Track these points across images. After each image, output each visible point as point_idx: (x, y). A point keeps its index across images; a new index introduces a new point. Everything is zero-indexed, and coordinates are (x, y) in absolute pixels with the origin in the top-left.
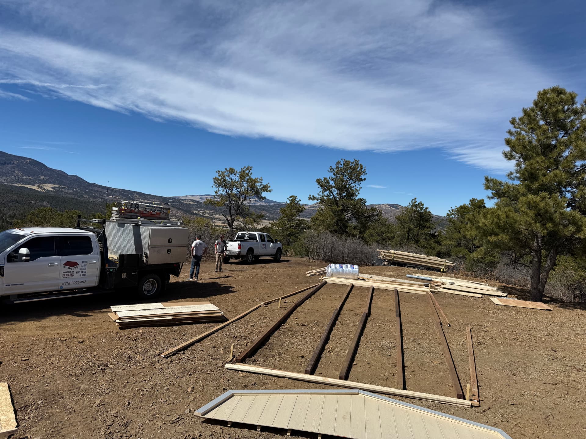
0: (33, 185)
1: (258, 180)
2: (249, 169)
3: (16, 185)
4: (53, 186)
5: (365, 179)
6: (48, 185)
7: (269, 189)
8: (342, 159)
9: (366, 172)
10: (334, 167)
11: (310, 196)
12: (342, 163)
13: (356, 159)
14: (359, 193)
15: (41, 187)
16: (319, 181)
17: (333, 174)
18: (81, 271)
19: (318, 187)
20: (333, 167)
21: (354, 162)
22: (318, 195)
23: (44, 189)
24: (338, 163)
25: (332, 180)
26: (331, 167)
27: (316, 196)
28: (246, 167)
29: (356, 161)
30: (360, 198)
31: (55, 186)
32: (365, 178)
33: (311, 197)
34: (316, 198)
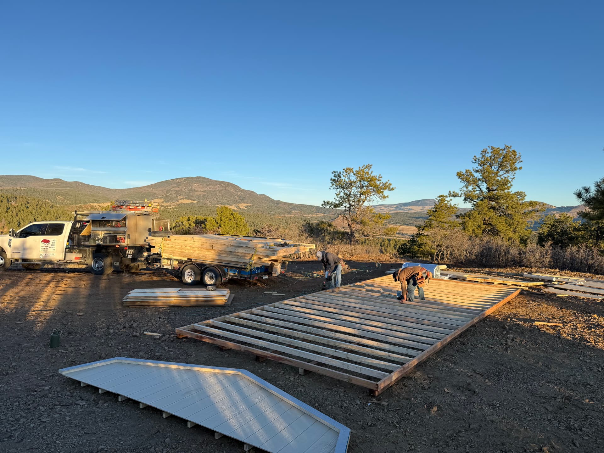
0: (231, 205)
1: (377, 178)
2: (369, 167)
3: (218, 206)
4: (246, 205)
5: (520, 168)
6: (243, 204)
7: (391, 187)
8: (489, 147)
9: (521, 160)
10: (479, 156)
11: (450, 192)
12: (489, 151)
13: (507, 145)
14: (511, 185)
15: (237, 207)
16: (459, 175)
17: (477, 164)
18: (52, 246)
19: (461, 182)
20: (477, 157)
21: (505, 149)
22: (461, 190)
23: (240, 208)
24: (484, 151)
25: (477, 171)
26: (475, 156)
27: (458, 191)
28: (366, 166)
29: (507, 147)
30: (518, 192)
31: (248, 205)
32: (520, 166)
33: (452, 193)
34: (458, 195)
